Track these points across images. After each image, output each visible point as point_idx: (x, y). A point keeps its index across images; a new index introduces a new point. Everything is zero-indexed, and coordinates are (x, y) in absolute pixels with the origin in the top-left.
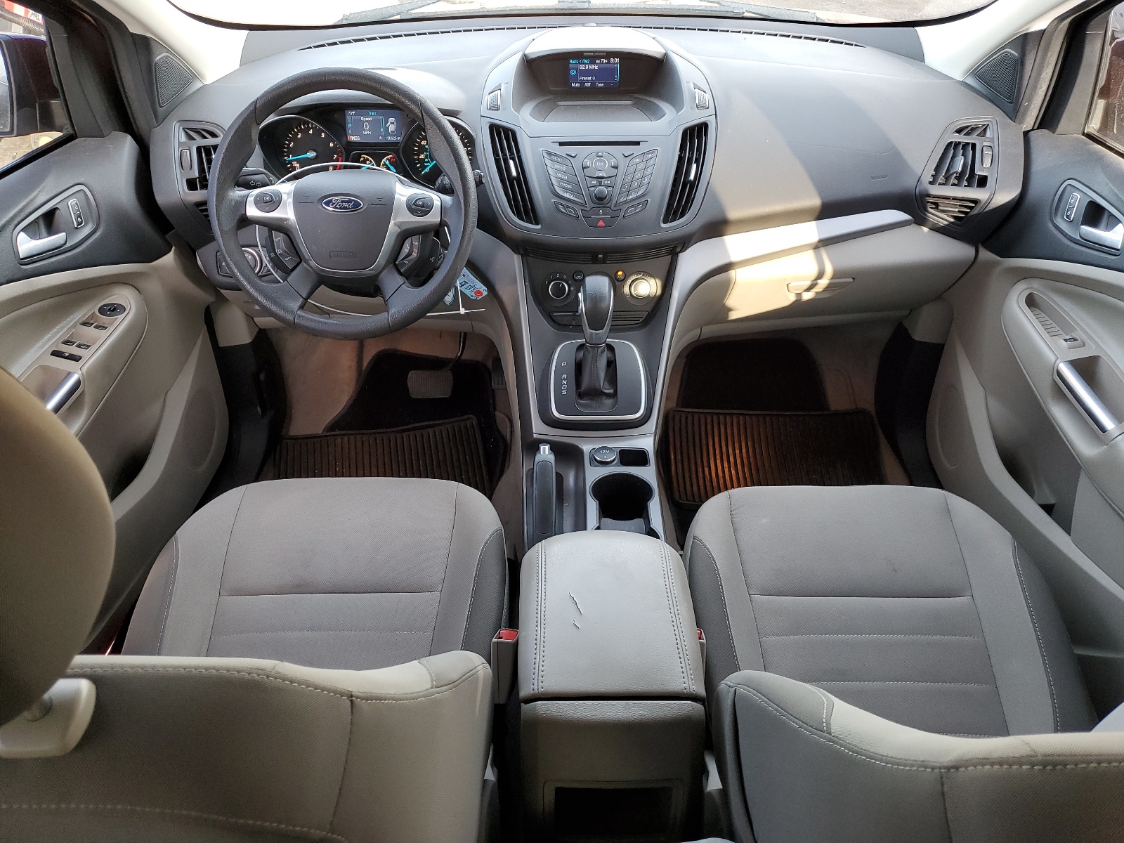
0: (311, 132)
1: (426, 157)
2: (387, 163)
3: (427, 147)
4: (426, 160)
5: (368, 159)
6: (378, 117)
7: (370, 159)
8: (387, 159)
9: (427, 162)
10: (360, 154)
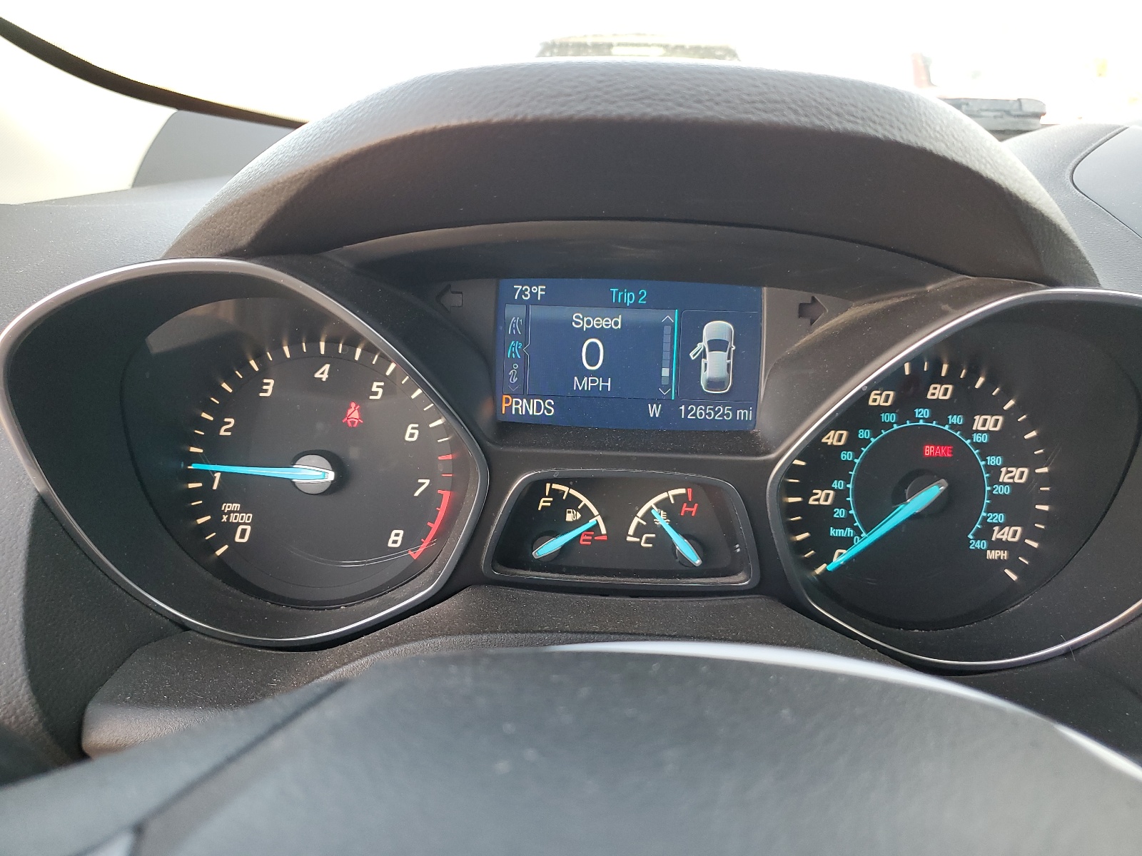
0: (323, 373)
1: (840, 499)
2: (661, 519)
3: (846, 456)
4: (840, 513)
5: (573, 502)
6: (650, 316)
7: (585, 501)
8: (661, 505)
9: (841, 524)
10: (543, 482)
